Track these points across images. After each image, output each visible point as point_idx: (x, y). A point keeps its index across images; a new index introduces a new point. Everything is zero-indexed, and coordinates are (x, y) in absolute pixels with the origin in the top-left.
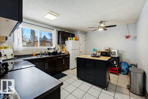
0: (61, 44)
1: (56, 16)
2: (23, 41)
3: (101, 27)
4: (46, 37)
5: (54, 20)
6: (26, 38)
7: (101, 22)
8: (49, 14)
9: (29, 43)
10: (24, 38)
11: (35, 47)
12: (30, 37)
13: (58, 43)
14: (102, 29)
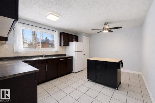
0: (63, 45)
1: (58, 17)
2: (24, 42)
3: (106, 29)
4: (48, 39)
5: (56, 21)
6: (27, 40)
7: (106, 24)
8: (51, 15)
9: (30, 45)
10: (25, 40)
11: (36, 49)
12: (31, 39)
13: (60, 45)
14: (107, 31)
